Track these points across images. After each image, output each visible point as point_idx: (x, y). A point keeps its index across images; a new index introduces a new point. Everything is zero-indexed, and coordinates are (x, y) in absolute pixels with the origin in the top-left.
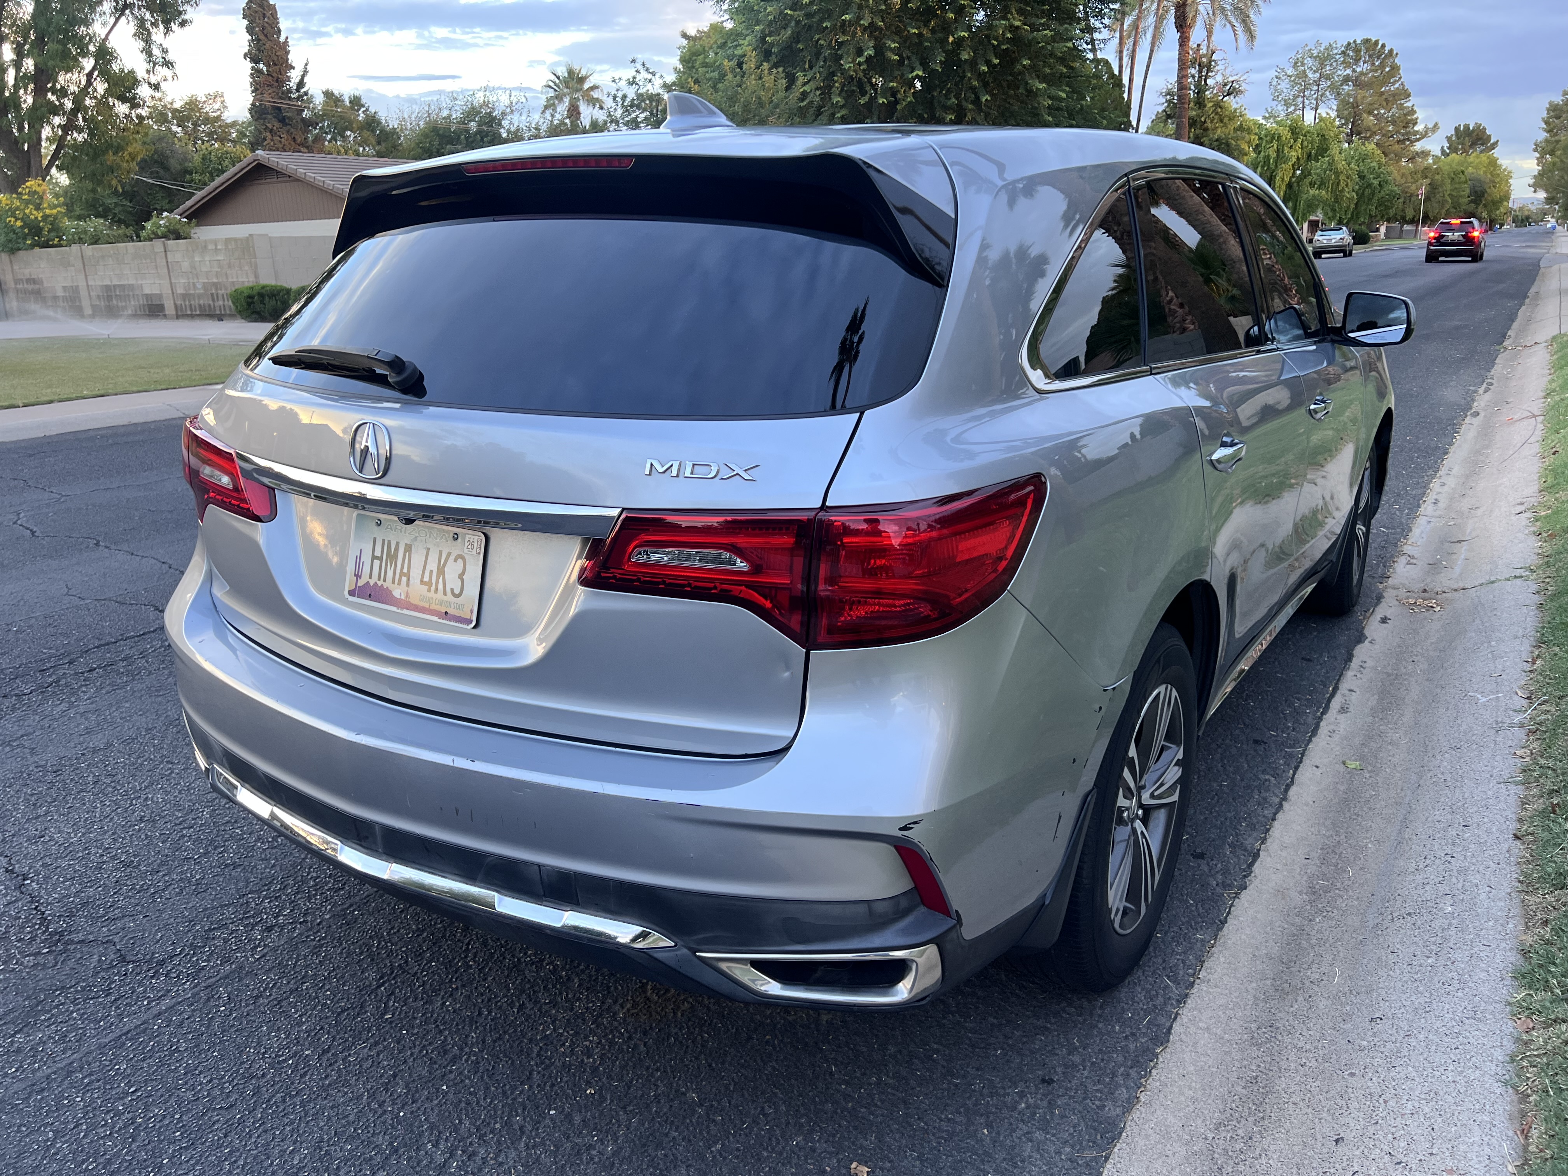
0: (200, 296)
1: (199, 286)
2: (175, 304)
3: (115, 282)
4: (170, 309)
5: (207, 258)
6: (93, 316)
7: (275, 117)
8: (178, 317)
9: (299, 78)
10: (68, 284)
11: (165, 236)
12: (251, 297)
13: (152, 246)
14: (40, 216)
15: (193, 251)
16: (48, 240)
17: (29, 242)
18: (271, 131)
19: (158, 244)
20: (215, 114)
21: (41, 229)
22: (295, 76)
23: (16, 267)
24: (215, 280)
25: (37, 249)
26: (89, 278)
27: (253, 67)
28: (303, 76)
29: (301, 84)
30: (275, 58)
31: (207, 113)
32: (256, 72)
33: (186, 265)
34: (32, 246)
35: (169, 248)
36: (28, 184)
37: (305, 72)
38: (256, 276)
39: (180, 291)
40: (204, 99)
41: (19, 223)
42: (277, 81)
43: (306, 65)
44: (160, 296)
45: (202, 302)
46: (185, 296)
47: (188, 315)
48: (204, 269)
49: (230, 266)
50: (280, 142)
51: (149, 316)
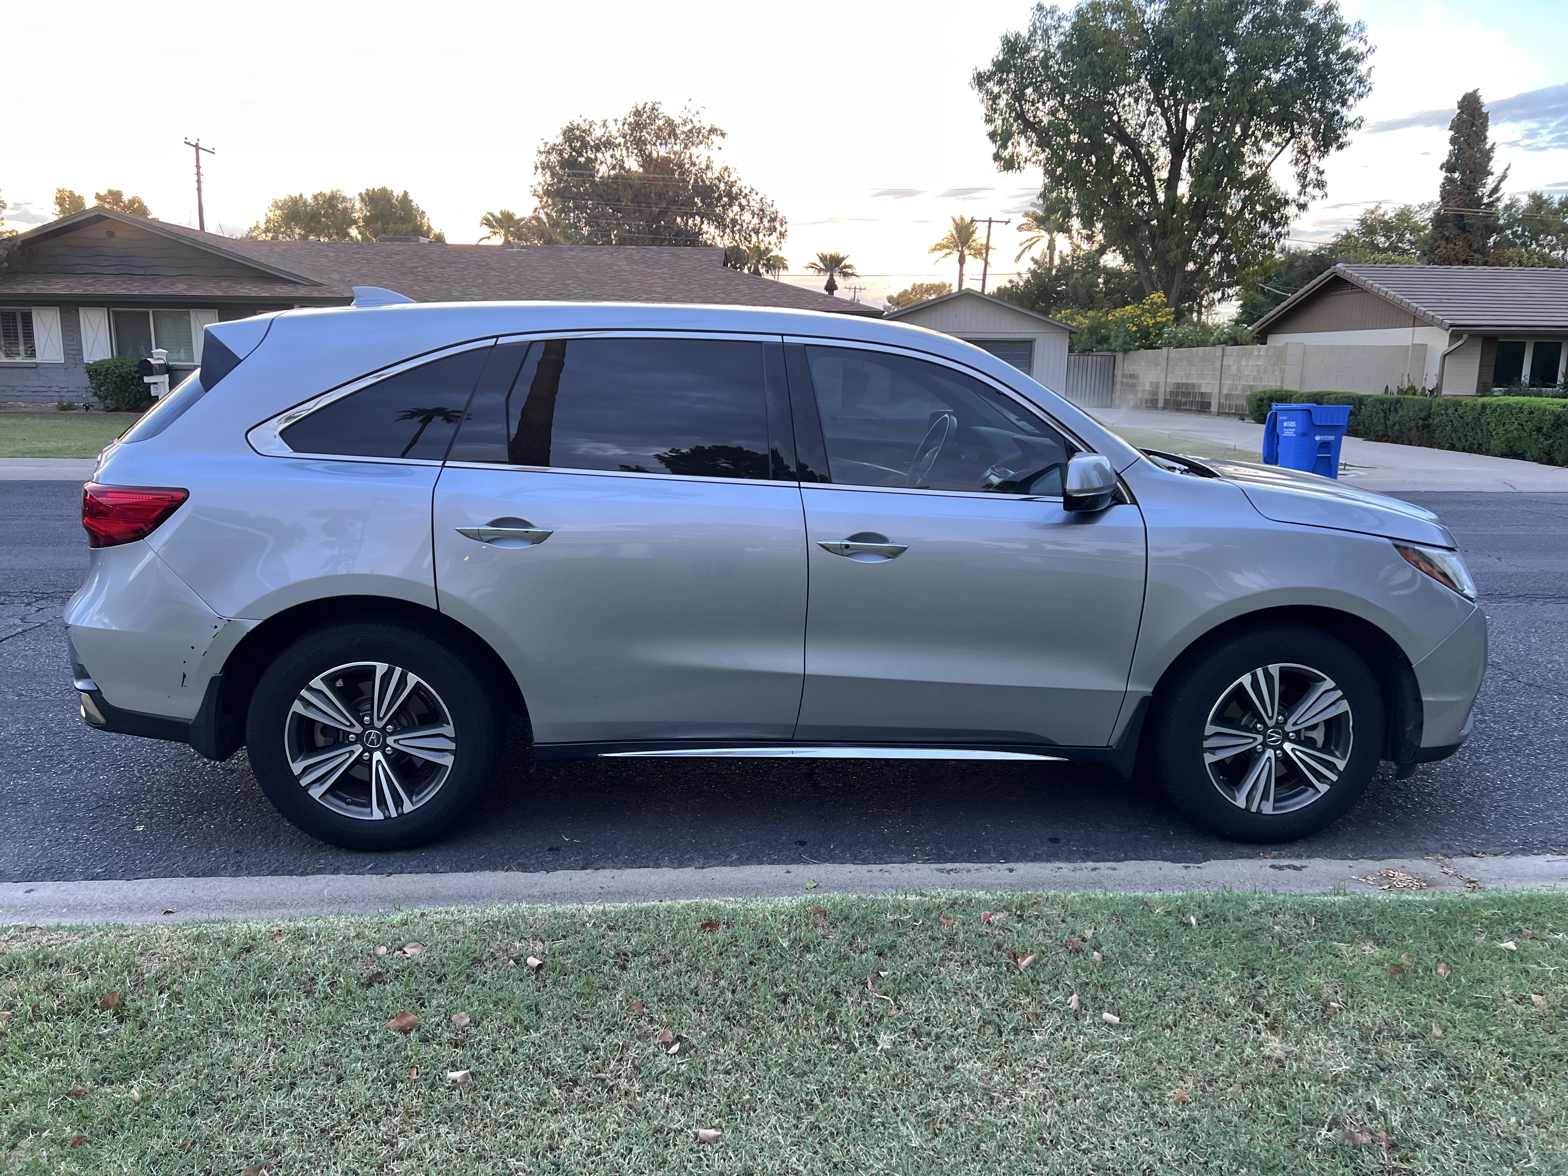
0: (1238, 397)
1: (1239, 388)
2: (1219, 402)
3: (1184, 381)
4: (1214, 408)
5: (1250, 363)
6: (1164, 408)
7: (1455, 225)
8: (1219, 414)
9: (1495, 184)
10: (1154, 380)
11: (1226, 343)
12: (1261, 400)
13: (1215, 350)
14: (1151, 322)
15: (1242, 356)
16: (1153, 343)
17: (1137, 344)
18: (1447, 239)
19: (1219, 349)
20: (1423, 224)
21: (1150, 334)
22: (1491, 182)
23: (1126, 364)
24: (1252, 383)
25: (1142, 350)
26: (1169, 376)
27: (1446, 177)
28: (1500, 182)
29: (1496, 190)
30: (1472, 166)
31: (1416, 222)
32: (1449, 181)
33: (1234, 368)
34: (1139, 348)
35: (1226, 353)
36: (1152, 296)
37: (1504, 177)
38: (1282, 382)
39: (1225, 391)
40: (1417, 209)
41: (1134, 329)
42: (1469, 188)
43: (1507, 169)
44: (1210, 394)
45: (1238, 402)
46: (1228, 396)
47: (1225, 413)
48: (1246, 373)
49: (1265, 372)
50: (1454, 249)
51: (1199, 411)
